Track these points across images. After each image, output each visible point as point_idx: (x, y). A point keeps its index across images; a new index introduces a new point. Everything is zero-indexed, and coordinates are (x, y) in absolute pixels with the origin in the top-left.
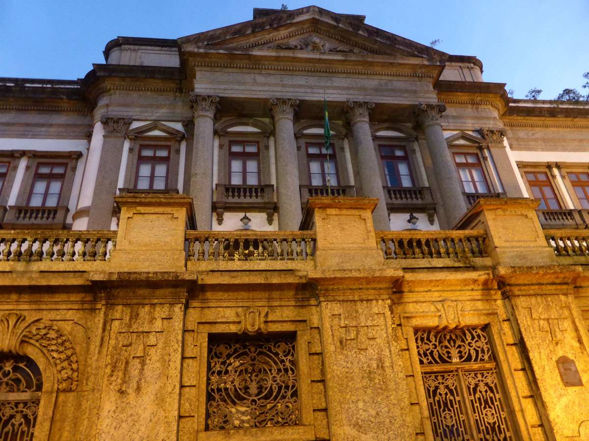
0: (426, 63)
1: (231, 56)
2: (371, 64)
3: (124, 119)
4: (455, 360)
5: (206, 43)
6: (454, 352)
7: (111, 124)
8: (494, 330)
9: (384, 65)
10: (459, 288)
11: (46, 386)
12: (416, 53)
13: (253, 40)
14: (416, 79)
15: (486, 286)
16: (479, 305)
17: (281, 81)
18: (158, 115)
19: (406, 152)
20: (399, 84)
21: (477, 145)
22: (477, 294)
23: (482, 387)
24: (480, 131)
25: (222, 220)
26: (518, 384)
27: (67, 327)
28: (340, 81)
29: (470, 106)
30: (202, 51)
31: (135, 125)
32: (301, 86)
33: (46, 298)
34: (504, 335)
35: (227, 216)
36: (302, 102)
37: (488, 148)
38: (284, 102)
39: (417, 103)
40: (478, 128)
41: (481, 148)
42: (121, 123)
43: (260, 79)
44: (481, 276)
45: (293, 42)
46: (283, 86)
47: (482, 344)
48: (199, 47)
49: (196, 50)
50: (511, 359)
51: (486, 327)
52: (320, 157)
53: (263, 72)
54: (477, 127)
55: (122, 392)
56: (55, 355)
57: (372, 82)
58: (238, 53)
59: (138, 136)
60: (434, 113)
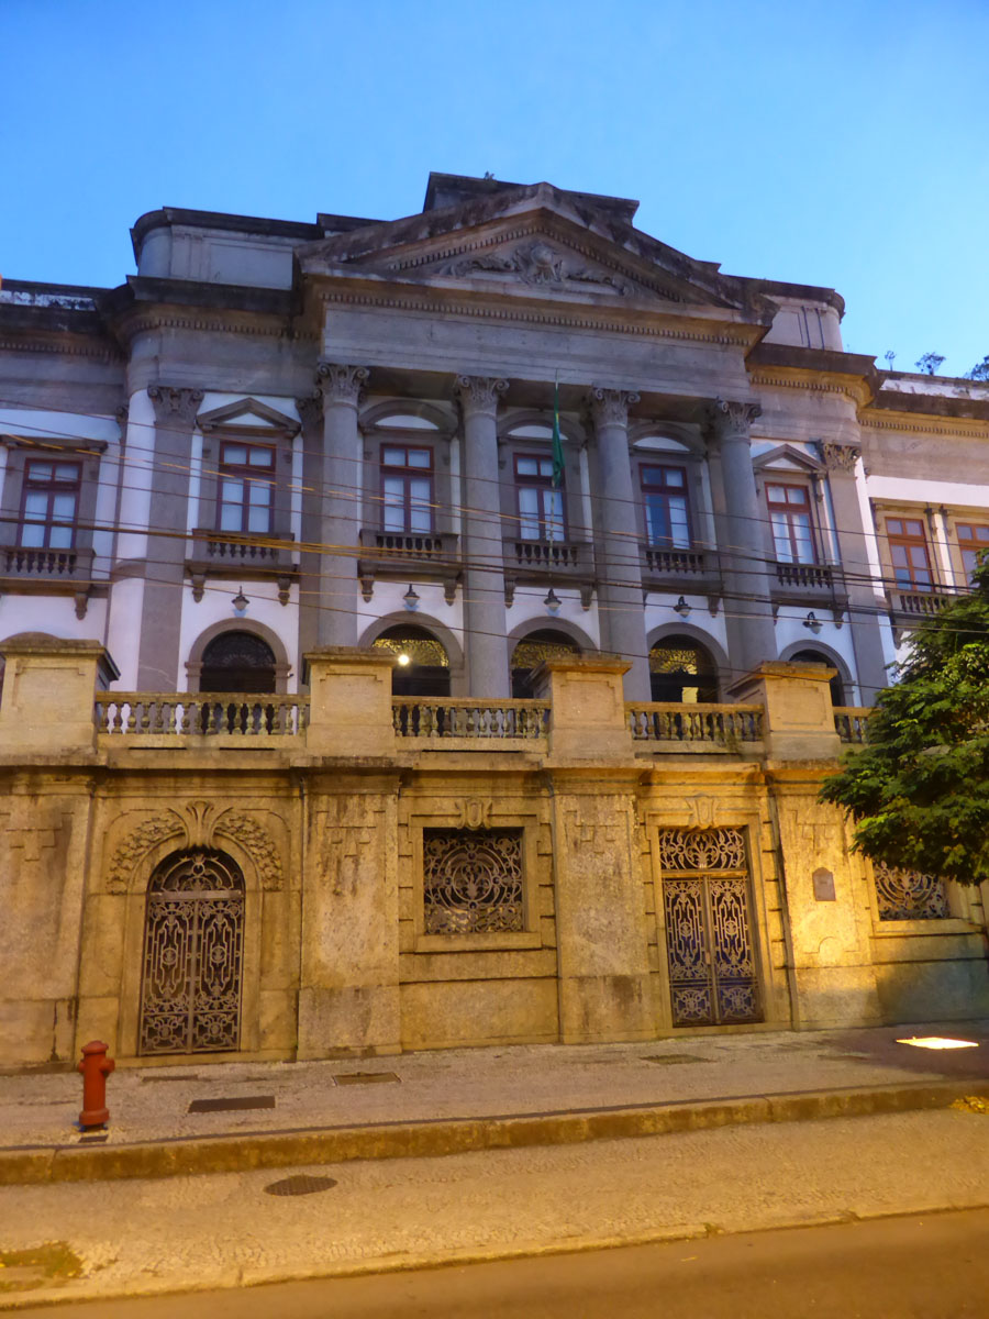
0: (738, 319)
1: (391, 287)
2: (641, 315)
3: (190, 390)
4: (703, 866)
5: (344, 258)
6: (703, 857)
7: (166, 399)
8: (752, 833)
9: (664, 318)
10: (719, 781)
11: (250, 884)
12: (723, 297)
13: (430, 248)
14: (718, 347)
15: (751, 781)
16: (740, 803)
17: (479, 338)
18: (250, 382)
19: (685, 480)
20: (687, 354)
21: (809, 472)
22: (739, 790)
23: (728, 898)
24: (817, 445)
25: (371, 593)
26: (767, 896)
27: (262, 818)
28: (584, 344)
29: (808, 393)
30: (338, 274)
31: (212, 403)
32: (513, 351)
33: (234, 782)
34: (762, 839)
35: (379, 587)
36: (514, 383)
37: (827, 478)
38: (481, 383)
39: (714, 396)
40: (815, 438)
41: (814, 479)
42: (186, 397)
43: (441, 332)
44: (744, 768)
45: (503, 254)
46: (482, 349)
47: (737, 848)
48: (332, 267)
49: (328, 272)
50: (764, 867)
51: (743, 829)
52: (538, 482)
53: (448, 317)
54: (815, 436)
55: (337, 894)
56: (255, 850)
57: (639, 348)
58: (405, 281)
59: (215, 425)
60: (740, 418)
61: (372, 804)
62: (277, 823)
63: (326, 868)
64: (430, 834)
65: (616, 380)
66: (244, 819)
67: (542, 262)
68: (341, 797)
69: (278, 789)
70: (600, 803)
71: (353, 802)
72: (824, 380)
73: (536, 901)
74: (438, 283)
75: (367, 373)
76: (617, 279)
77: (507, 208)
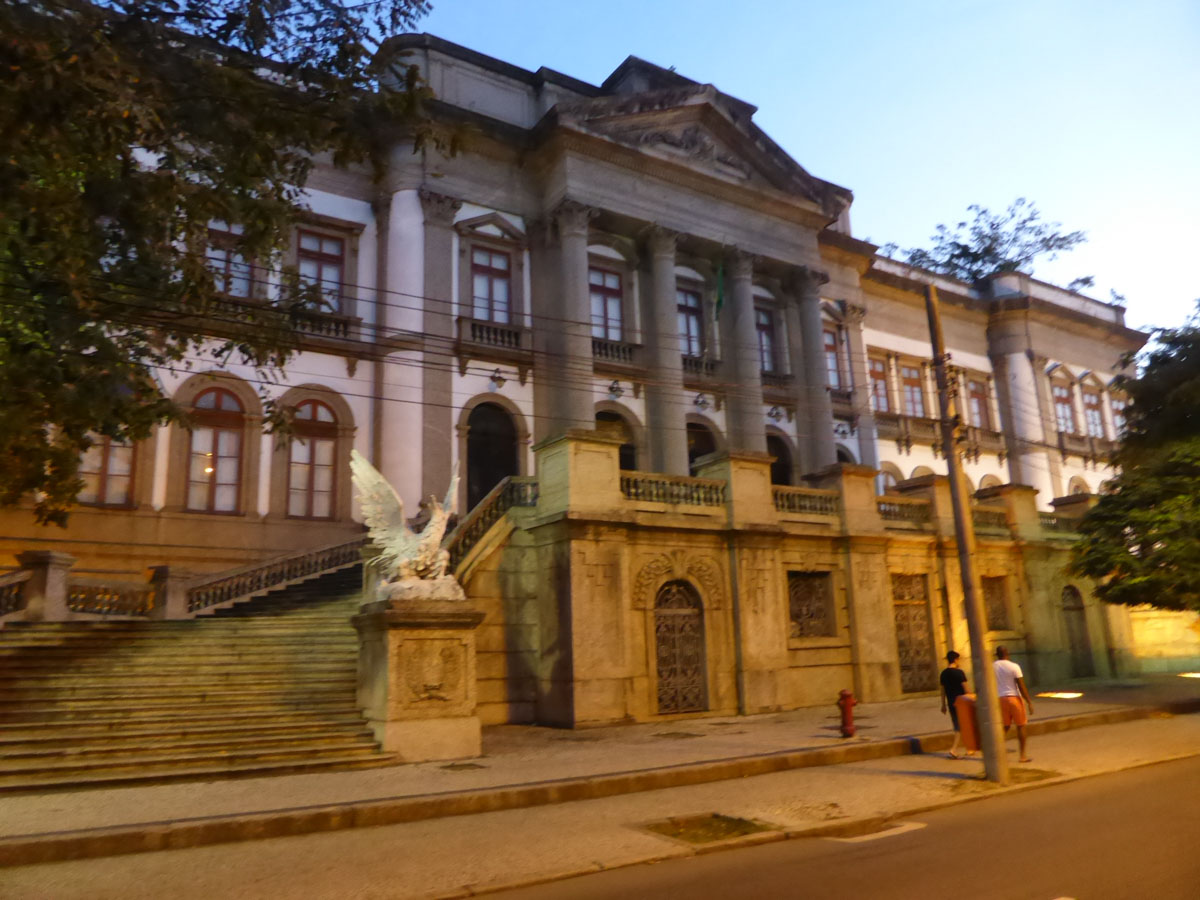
0: (820, 212)
1: (615, 148)
2: (764, 198)
3: (452, 199)
4: (907, 598)
5: (586, 118)
6: (906, 592)
7: (434, 202)
8: (930, 578)
9: (777, 203)
11: (706, 605)
12: (811, 193)
13: (636, 120)
14: (804, 228)
15: (930, 547)
16: (924, 560)
17: (665, 197)
18: (493, 198)
20: (786, 231)
21: (837, 323)
22: (924, 552)
24: (842, 304)
26: (938, 616)
27: (708, 560)
28: (727, 213)
29: (836, 265)
30: (583, 131)
31: (466, 213)
32: (686, 211)
34: (935, 583)
36: (690, 237)
37: (847, 329)
38: (669, 233)
39: (801, 264)
40: (841, 299)
41: (840, 328)
42: (448, 204)
43: (642, 188)
44: (928, 539)
45: (677, 132)
46: (668, 206)
47: (919, 587)
48: (579, 124)
49: (576, 128)
50: (936, 599)
52: (688, 310)
53: (646, 177)
54: (841, 297)
56: (708, 583)
57: (758, 222)
58: (626, 145)
59: (467, 230)
60: (816, 282)
61: (769, 555)
62: (716, 565)
63: (749, 597)
64: (792, 575)
65: (746, 244)
66: (700, 562)
67: (704, 144)
68: (754, 549)
69: (716, 543)
70: (870, 557)
71: (760, 553)
72: (848, 257)
73: (841, 618)
74: (646, 151)
75: (598, 214)
76: (746, 164)
77: (686, 99)
